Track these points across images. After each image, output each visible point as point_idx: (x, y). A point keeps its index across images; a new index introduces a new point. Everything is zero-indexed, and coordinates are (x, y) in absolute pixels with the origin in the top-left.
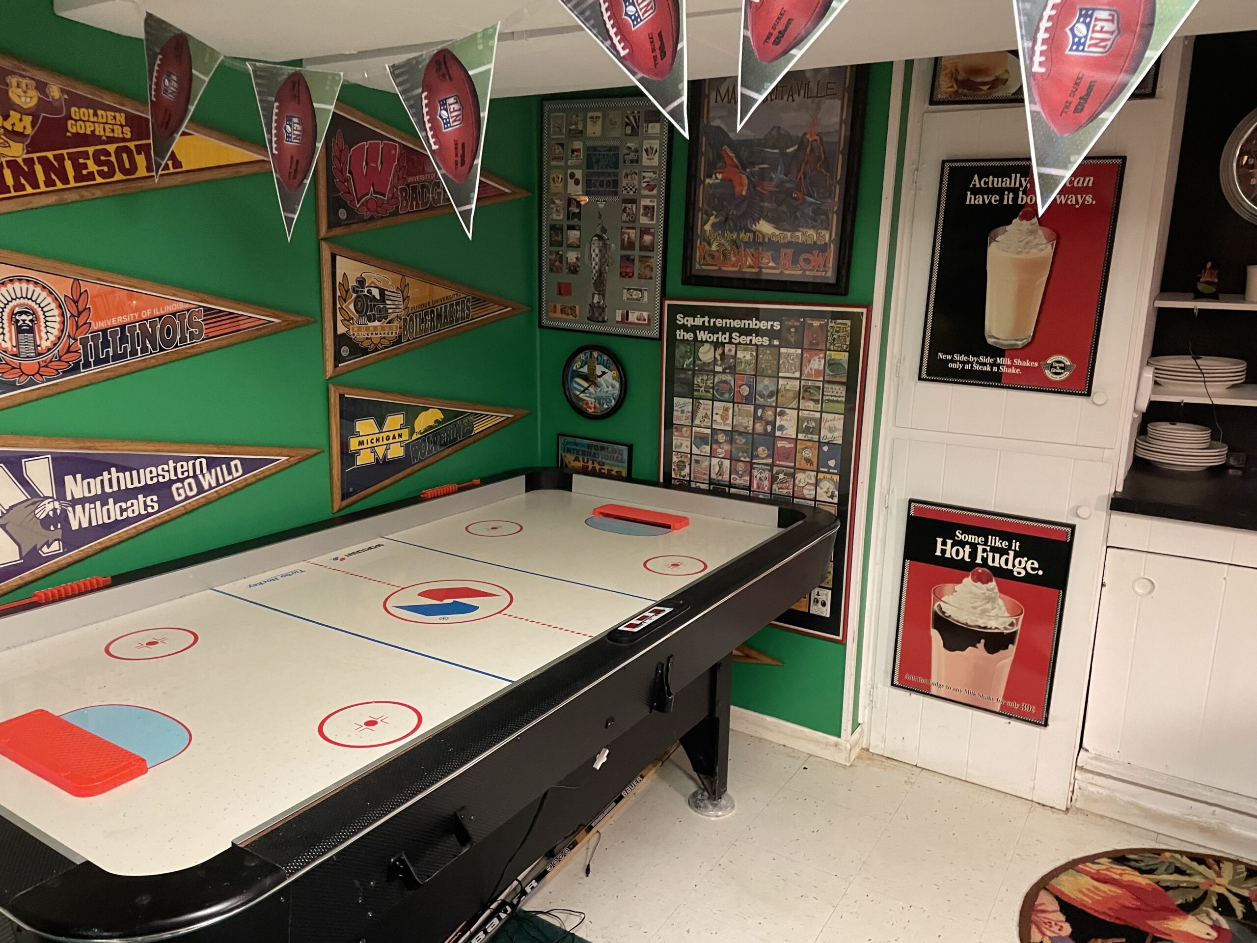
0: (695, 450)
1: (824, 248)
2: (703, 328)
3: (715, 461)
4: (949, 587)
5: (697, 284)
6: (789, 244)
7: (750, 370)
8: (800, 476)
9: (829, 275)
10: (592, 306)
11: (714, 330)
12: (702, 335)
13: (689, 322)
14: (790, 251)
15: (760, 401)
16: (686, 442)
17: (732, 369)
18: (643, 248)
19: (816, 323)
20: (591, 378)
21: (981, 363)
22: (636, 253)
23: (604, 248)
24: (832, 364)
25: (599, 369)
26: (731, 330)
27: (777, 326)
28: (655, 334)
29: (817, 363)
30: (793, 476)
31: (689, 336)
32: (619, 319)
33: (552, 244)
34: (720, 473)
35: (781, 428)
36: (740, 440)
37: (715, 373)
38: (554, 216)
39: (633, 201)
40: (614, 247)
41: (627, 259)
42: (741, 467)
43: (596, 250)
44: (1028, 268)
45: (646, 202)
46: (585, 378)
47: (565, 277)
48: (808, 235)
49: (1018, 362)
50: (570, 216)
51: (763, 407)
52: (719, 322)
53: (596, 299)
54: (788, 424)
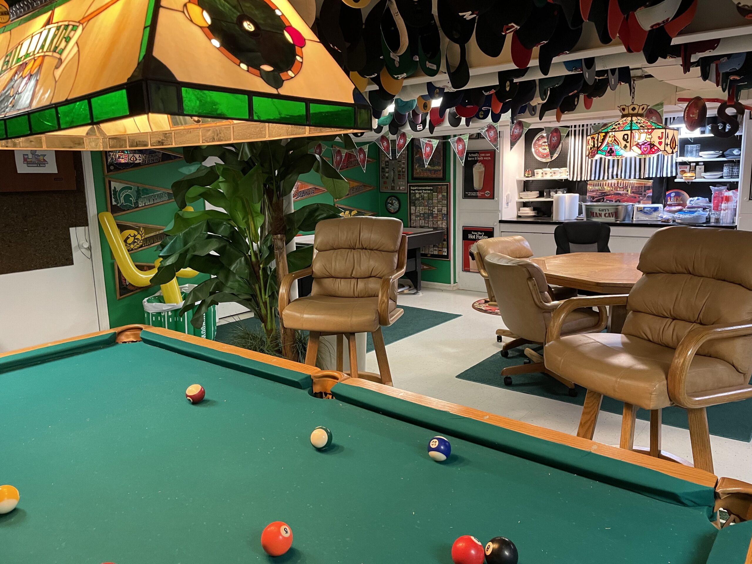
0: (416, 219)
1: (440, 170)
2: (416, 190)
3: (421, 221)
4: (472, 245)
5: (415, 180)
6: (433, 170)
7: (427, 199)
8: (439, 222)
9: (441, 176)
10: (392, 186)
11: (419, 190)
12: (417, 191)
13: (414, 188)
14: (434, 171)
15: (429, 205)
16: (414, 217)
17: (423, 199)
18: (403, 172)
19: (440, 187)
20: (392, 204)
21: (474, 194)
22: (401, 173)
23: (394, 172)
24: (443, 196)
25: (394, 201)
26: (423, 190)
27: (432, 188)
28: (406, 192)
29: (440, 196)
30: (437, 222)
31: (414, 192)
32: (398, 189)
33: (382, 172)
34: (422, 224)
35: (434, 211)
36: (426, 215)
37: (419, 200)
38: (383, 165)
39: (400, 161)
40: (396, 172)
41: (399, 175)
42: (426, 222)
43: (392, 173)
44: (480, 173)
45: (403, 161)
46: (390, 204)
47: (385, 180)
48: (436, 168)
49: (480, 193)
50: (386, 165)
51: (431, 207)
52: (420, 188)
53: (393, 184)
54: (435, 210)
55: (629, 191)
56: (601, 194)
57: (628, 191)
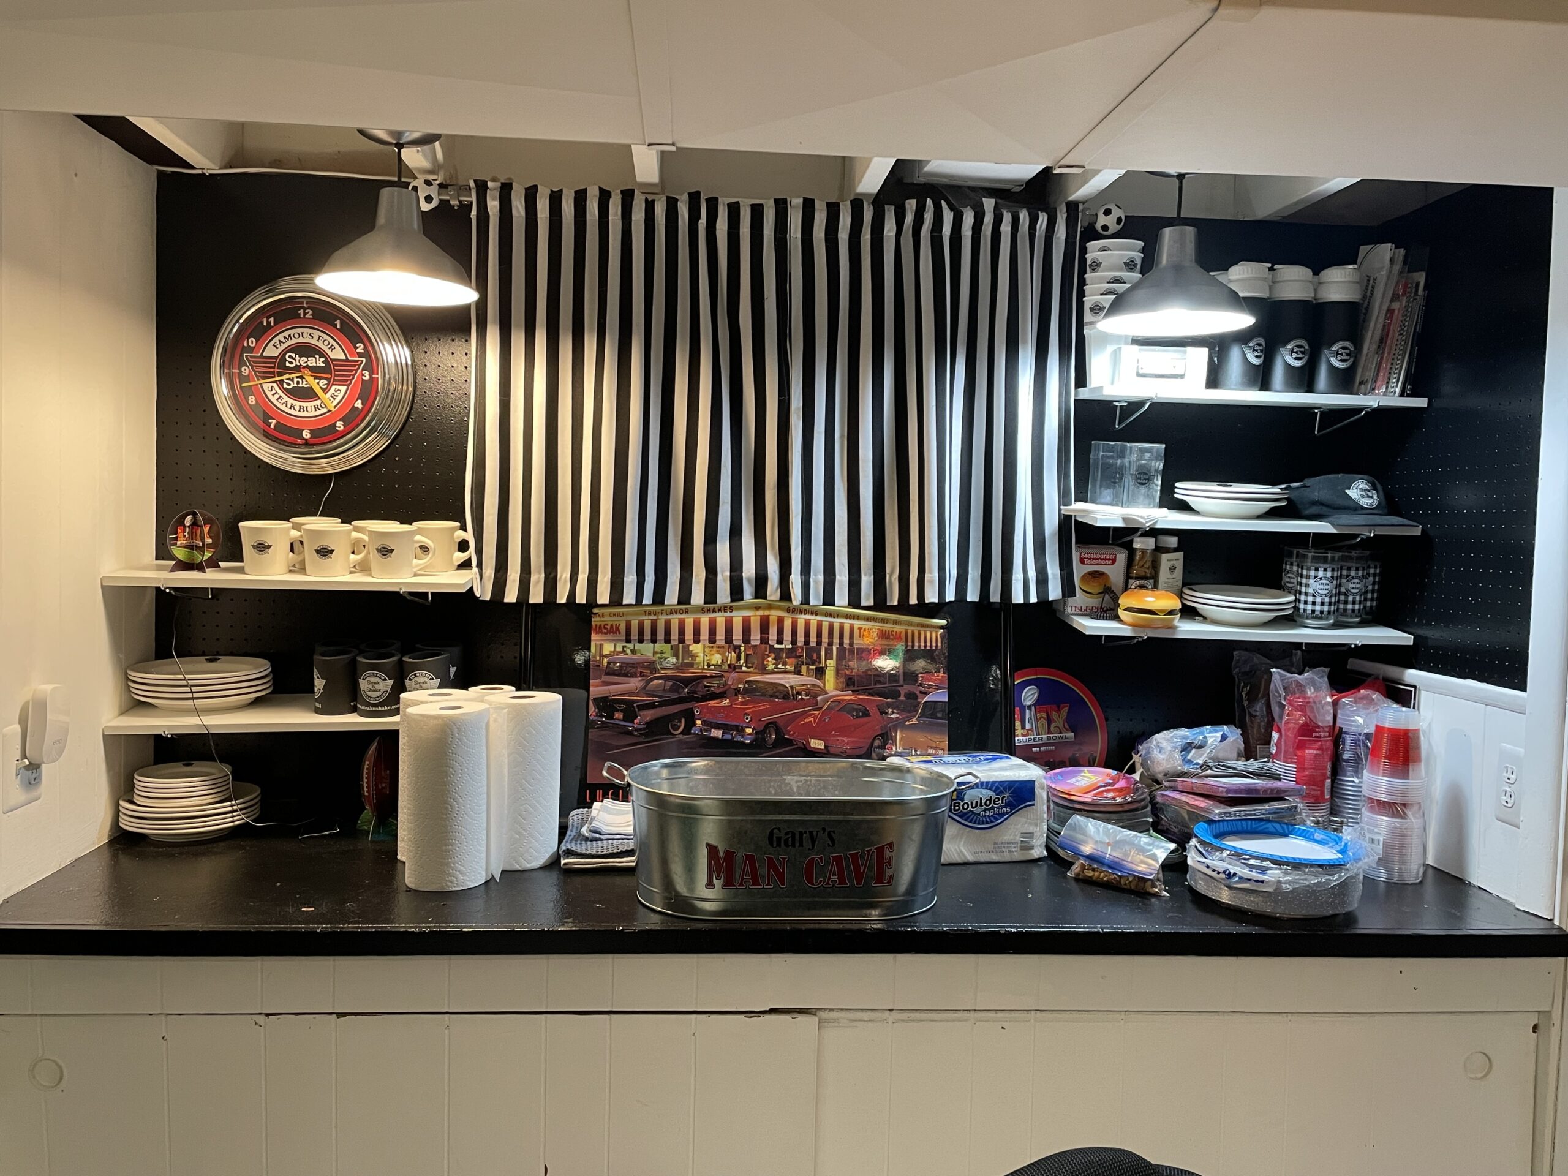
55: (830, 674)
56: (673, 689)
57: (820, 672)
